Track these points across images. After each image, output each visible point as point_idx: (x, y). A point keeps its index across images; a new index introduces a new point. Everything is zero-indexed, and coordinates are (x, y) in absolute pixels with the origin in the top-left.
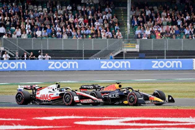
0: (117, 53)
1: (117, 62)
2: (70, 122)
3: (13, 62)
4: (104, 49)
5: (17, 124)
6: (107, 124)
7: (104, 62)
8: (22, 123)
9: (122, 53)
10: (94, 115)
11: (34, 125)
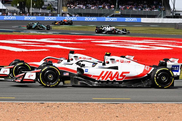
0: (112, 15)
1: (112, 18)
2: (89, 41)
3: (71, 18)
4: (107, 13)
5: (69, 41)
6: (104, 42)
7: (107, 18)
8: (71, 41)
9: (114, 15)
10: (99, 39)
11: (75, 42)
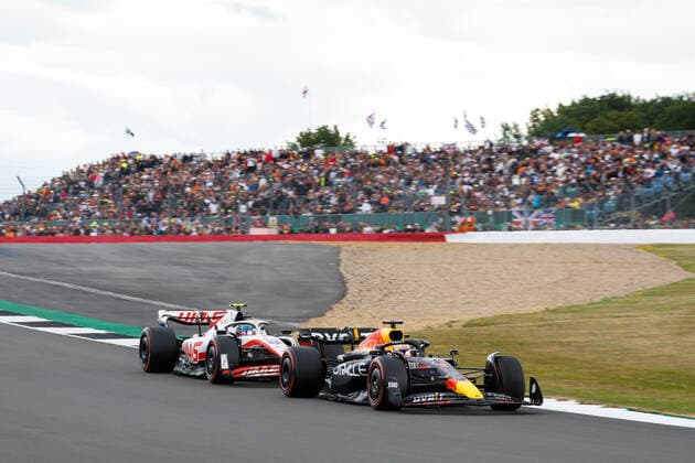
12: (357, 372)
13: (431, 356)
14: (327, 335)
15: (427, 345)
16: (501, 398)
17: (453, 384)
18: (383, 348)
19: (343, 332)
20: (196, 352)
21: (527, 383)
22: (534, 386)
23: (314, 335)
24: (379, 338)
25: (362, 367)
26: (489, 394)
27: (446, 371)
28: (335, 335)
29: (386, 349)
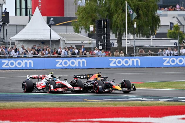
12: (90, 85)
13: (108, 80)
14: (81, 76)
15: (107, 78)
16: (126, 89)
17: (114, 87)
18: (96, 79)
19: (85, 75)
20: (41, 86)
21: (132, 85)
22: (133, 86)
23: (78, 76)
24: (95, 76)
25: (91, 84)
26: (123, 88)
27: (112, 84)
28: (83, 76)
29: (97, 79)
